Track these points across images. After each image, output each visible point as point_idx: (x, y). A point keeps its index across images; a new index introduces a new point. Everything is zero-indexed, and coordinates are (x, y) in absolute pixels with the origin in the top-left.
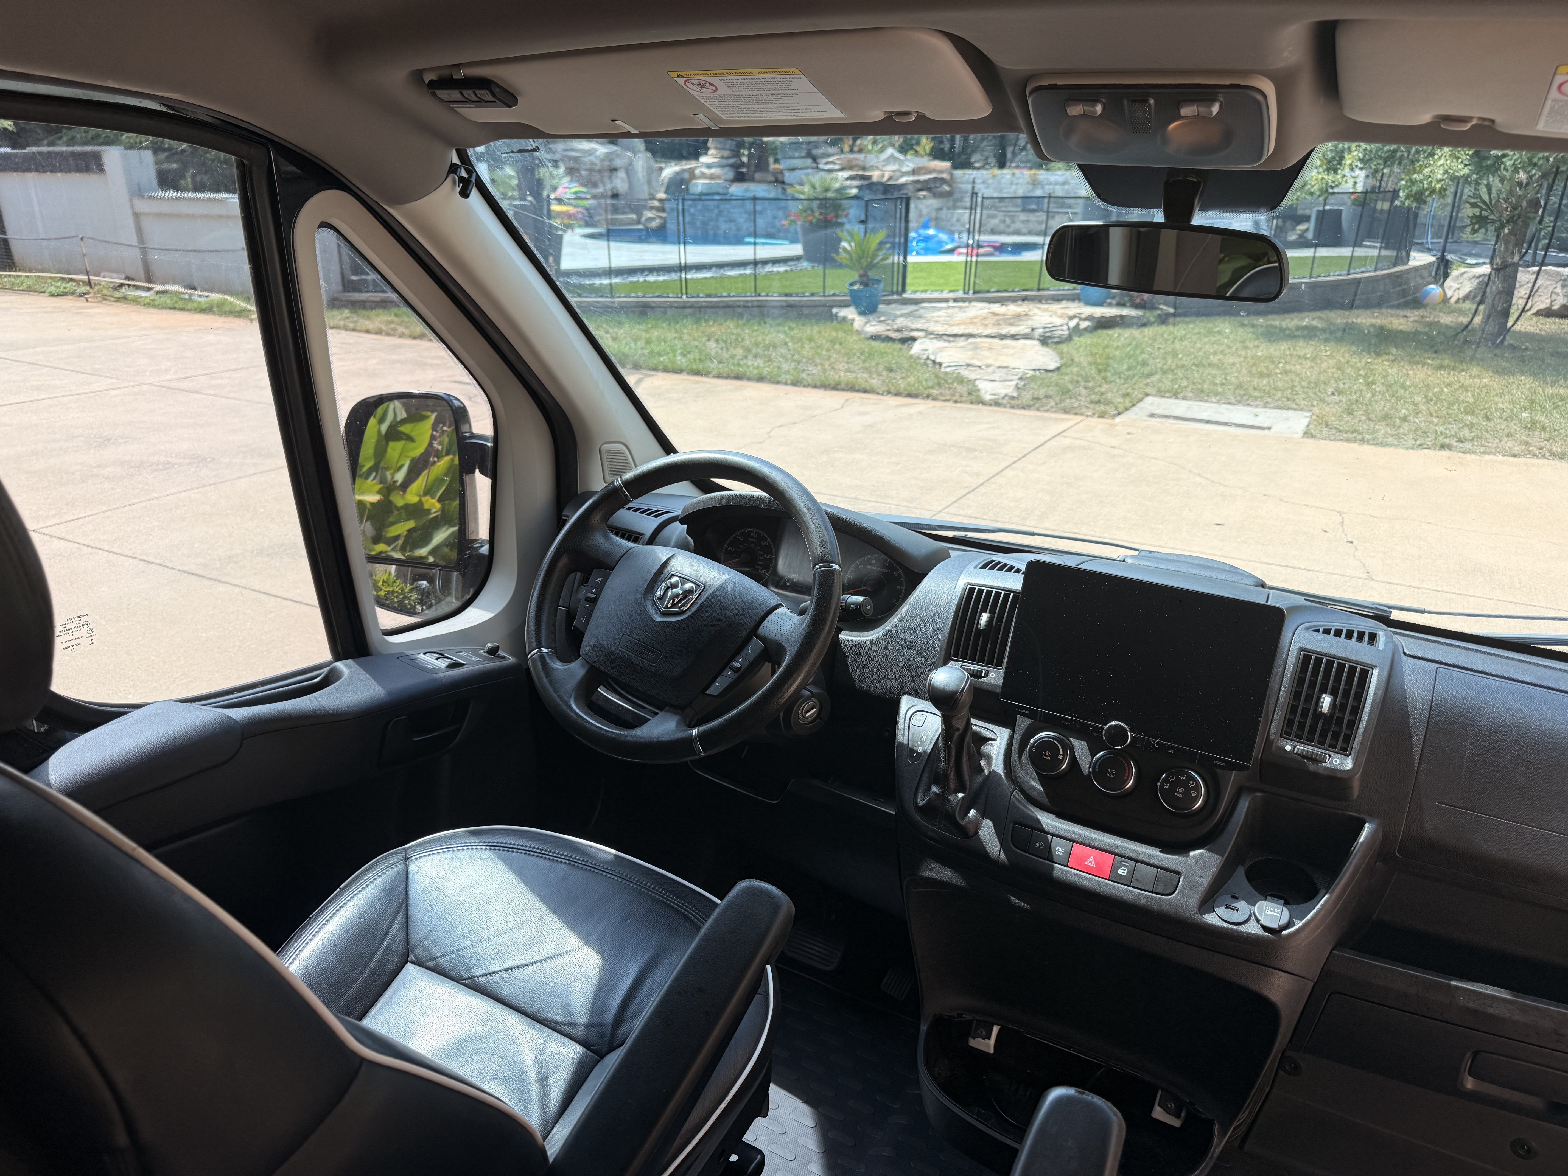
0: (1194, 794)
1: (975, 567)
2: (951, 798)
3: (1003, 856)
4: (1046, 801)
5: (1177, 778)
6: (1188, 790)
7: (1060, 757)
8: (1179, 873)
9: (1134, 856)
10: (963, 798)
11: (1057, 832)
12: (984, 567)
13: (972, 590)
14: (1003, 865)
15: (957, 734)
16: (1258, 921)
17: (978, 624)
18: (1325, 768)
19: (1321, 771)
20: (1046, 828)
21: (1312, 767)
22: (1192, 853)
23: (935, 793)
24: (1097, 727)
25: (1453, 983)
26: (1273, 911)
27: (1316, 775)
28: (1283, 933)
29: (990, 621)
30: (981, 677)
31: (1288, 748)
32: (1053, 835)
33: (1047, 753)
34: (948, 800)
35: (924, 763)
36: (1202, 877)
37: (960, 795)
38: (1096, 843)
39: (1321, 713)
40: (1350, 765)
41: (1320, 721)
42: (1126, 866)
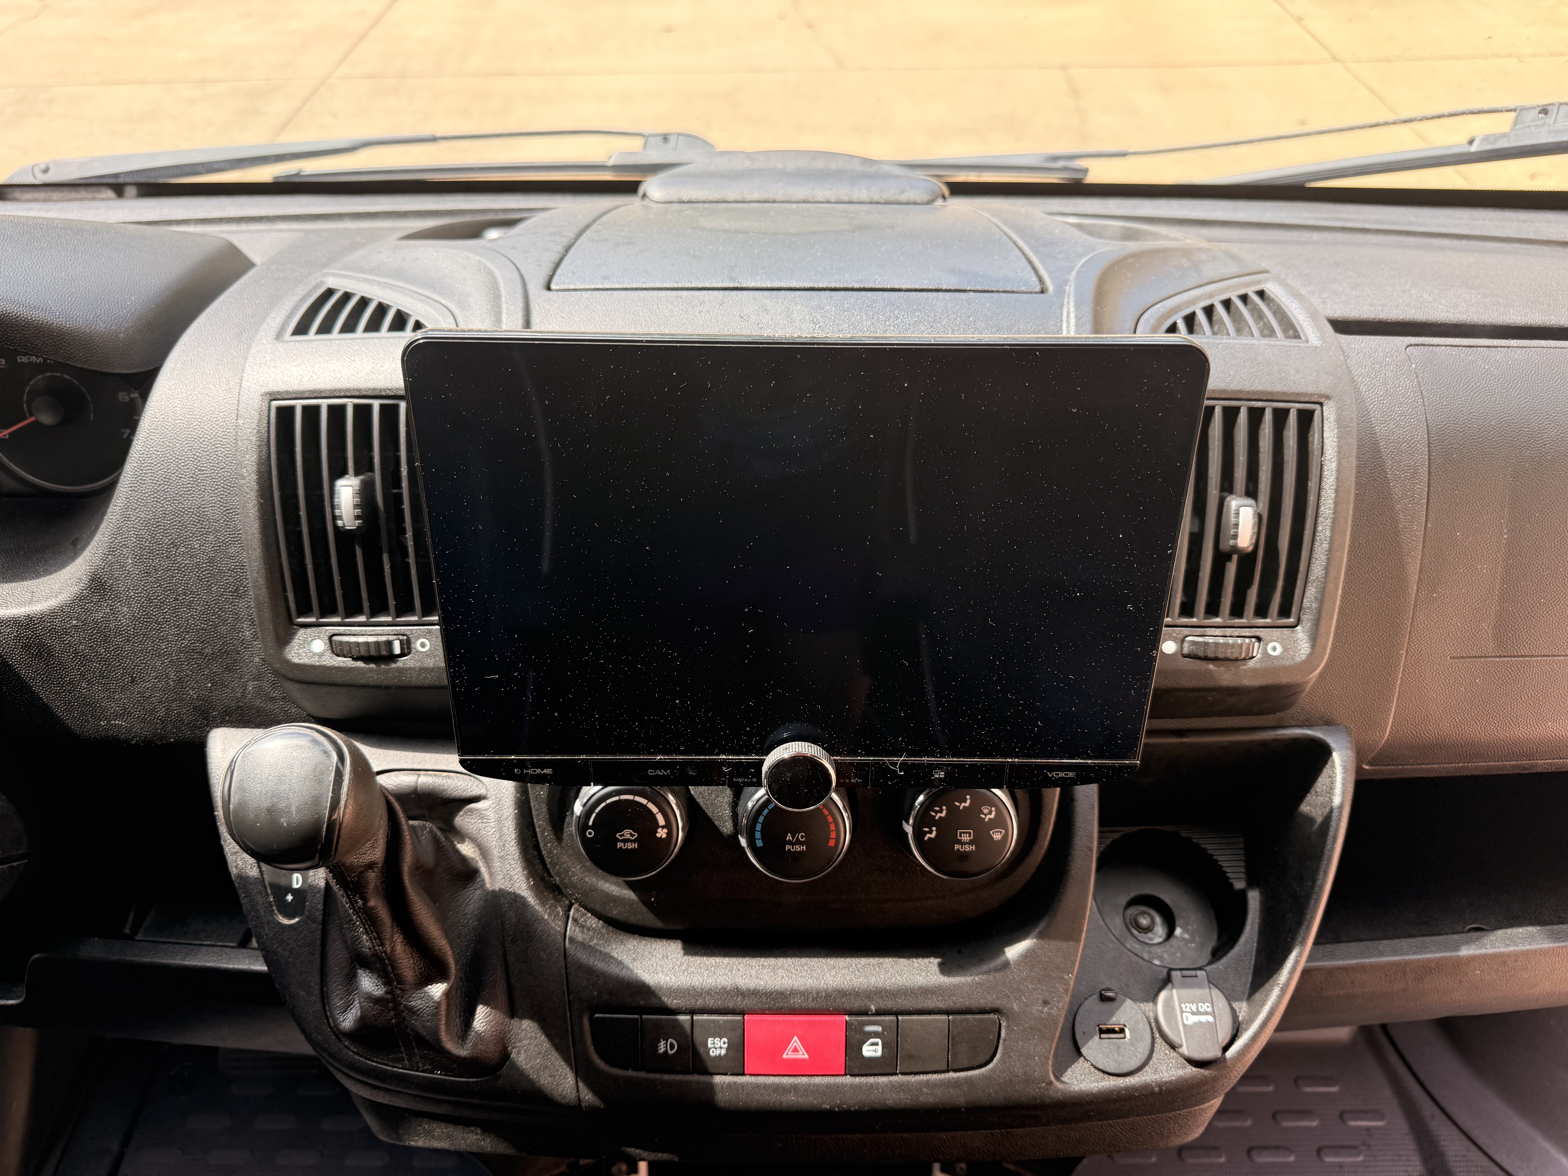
0: (997, 836)
1: (279, 336)
2: (416, 1002)
3: (588, 1097)
5: (952, 810)
6: (982, 830)
7: (662, 833)
8: (996, 1011)
9: (890, 1004)
10: (447, 994)
11: (700, 1003)
12: (302, 329)
13: (285, 415)
14: (593, 1109)
16: (1173, 1047)
17: (335, 518)
18: (1254, 671)
19: (1247, 682)
20: (672, 1002)
21: (1225, 677)
22: (1014, 952)
23: (370, 998)
25: (1465, 952)
26: (1198, 1013)
27: (1235, 692)
28: (1229, 1054)
29: (366, 494)
30: (393, 658)
31: (1168, 646)
32: (692, 1012)
33: (627, 833)
34: (412, 1011)
35: (319, 916)
36: (1046, 1003)
37: (437, 990)
38: (797, 1001)
39: (1235, 549)
40: (1304, 648)
41: (1232, 569)
42: (876, 1035)
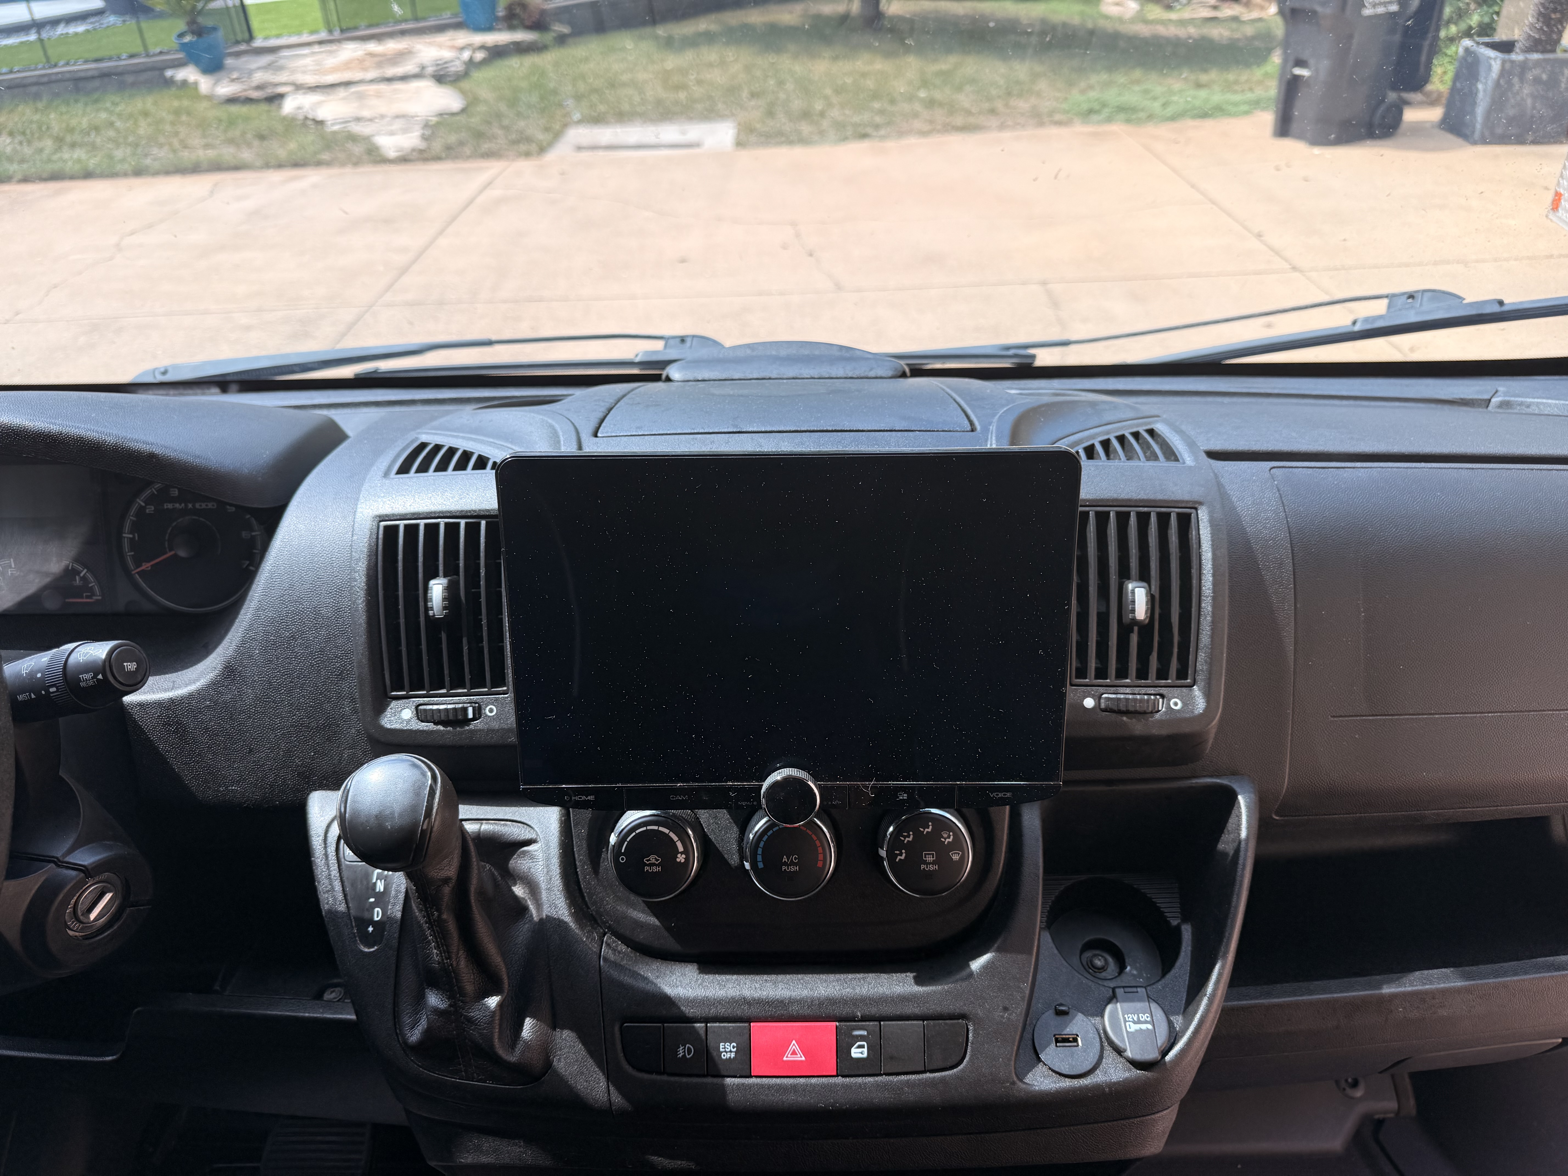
0: (956, 857)
1: (386, 474)
2: (475, 1013)
3: (617, 1099)
4: (670, 943)
5: (918, 835)
6: (943, 852)
7: (681, 858)
8: (963, 1016)
9: (873, 1011)
10: (500, 1005)
11: (713, 1012)
12: (404, 469)
13: (391, 532)
14: (622, 1112)
15: (447, 890)
16: (1119, 1052)
17: (427, 609)
18: (1161, 722)
19: (1155, 731)
20: (689, 1011)
21: (1137, 727)
22: (976, 965)
23: (436, 1011)
24: (743, 789)
26: (1139, 1022)
27: (1147, 740)
28: (1168, 1058)
29: (451, 592)
30: (466, 721)
31: (1089, 703)
32: (706, 1020)
33: (653, 859)
34: (470, 1020)
35: (395, 943)
36: (1006, 1009)
37: (493, 1002)
38: (794, 1009)
39: (1135, 622)
40: (1200, 704)
41: (1134, 638)
42: (862, 1038)
